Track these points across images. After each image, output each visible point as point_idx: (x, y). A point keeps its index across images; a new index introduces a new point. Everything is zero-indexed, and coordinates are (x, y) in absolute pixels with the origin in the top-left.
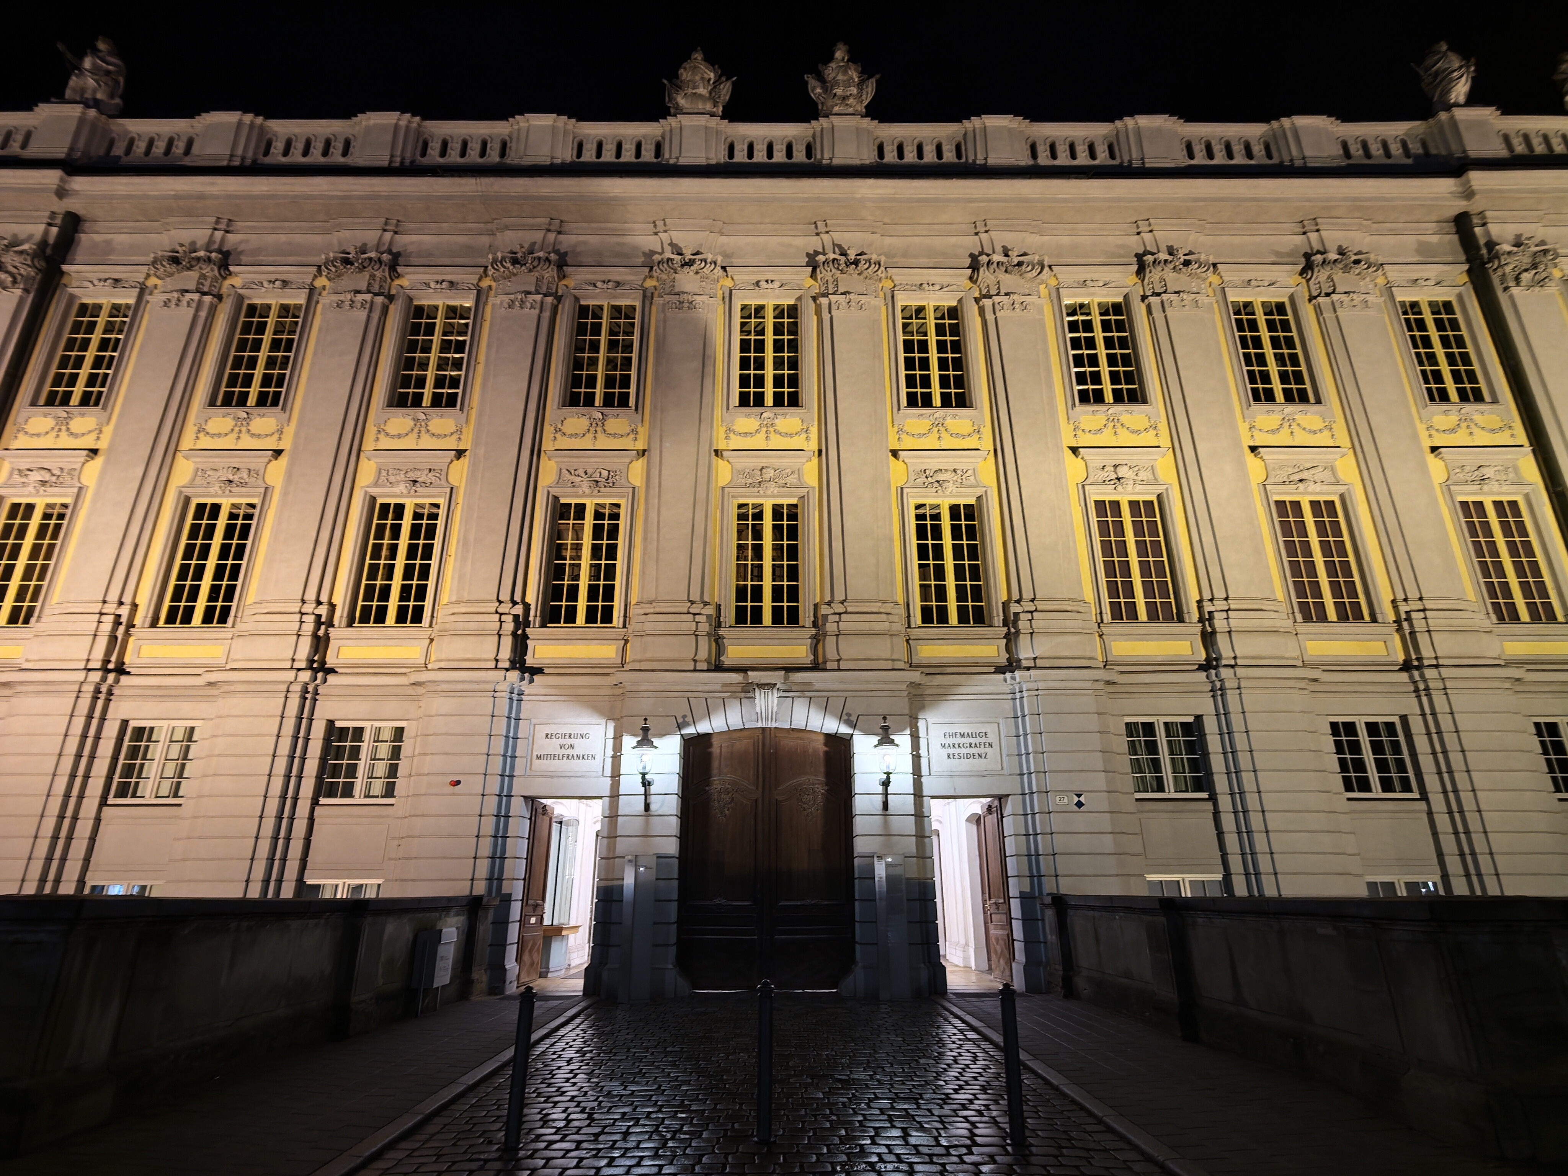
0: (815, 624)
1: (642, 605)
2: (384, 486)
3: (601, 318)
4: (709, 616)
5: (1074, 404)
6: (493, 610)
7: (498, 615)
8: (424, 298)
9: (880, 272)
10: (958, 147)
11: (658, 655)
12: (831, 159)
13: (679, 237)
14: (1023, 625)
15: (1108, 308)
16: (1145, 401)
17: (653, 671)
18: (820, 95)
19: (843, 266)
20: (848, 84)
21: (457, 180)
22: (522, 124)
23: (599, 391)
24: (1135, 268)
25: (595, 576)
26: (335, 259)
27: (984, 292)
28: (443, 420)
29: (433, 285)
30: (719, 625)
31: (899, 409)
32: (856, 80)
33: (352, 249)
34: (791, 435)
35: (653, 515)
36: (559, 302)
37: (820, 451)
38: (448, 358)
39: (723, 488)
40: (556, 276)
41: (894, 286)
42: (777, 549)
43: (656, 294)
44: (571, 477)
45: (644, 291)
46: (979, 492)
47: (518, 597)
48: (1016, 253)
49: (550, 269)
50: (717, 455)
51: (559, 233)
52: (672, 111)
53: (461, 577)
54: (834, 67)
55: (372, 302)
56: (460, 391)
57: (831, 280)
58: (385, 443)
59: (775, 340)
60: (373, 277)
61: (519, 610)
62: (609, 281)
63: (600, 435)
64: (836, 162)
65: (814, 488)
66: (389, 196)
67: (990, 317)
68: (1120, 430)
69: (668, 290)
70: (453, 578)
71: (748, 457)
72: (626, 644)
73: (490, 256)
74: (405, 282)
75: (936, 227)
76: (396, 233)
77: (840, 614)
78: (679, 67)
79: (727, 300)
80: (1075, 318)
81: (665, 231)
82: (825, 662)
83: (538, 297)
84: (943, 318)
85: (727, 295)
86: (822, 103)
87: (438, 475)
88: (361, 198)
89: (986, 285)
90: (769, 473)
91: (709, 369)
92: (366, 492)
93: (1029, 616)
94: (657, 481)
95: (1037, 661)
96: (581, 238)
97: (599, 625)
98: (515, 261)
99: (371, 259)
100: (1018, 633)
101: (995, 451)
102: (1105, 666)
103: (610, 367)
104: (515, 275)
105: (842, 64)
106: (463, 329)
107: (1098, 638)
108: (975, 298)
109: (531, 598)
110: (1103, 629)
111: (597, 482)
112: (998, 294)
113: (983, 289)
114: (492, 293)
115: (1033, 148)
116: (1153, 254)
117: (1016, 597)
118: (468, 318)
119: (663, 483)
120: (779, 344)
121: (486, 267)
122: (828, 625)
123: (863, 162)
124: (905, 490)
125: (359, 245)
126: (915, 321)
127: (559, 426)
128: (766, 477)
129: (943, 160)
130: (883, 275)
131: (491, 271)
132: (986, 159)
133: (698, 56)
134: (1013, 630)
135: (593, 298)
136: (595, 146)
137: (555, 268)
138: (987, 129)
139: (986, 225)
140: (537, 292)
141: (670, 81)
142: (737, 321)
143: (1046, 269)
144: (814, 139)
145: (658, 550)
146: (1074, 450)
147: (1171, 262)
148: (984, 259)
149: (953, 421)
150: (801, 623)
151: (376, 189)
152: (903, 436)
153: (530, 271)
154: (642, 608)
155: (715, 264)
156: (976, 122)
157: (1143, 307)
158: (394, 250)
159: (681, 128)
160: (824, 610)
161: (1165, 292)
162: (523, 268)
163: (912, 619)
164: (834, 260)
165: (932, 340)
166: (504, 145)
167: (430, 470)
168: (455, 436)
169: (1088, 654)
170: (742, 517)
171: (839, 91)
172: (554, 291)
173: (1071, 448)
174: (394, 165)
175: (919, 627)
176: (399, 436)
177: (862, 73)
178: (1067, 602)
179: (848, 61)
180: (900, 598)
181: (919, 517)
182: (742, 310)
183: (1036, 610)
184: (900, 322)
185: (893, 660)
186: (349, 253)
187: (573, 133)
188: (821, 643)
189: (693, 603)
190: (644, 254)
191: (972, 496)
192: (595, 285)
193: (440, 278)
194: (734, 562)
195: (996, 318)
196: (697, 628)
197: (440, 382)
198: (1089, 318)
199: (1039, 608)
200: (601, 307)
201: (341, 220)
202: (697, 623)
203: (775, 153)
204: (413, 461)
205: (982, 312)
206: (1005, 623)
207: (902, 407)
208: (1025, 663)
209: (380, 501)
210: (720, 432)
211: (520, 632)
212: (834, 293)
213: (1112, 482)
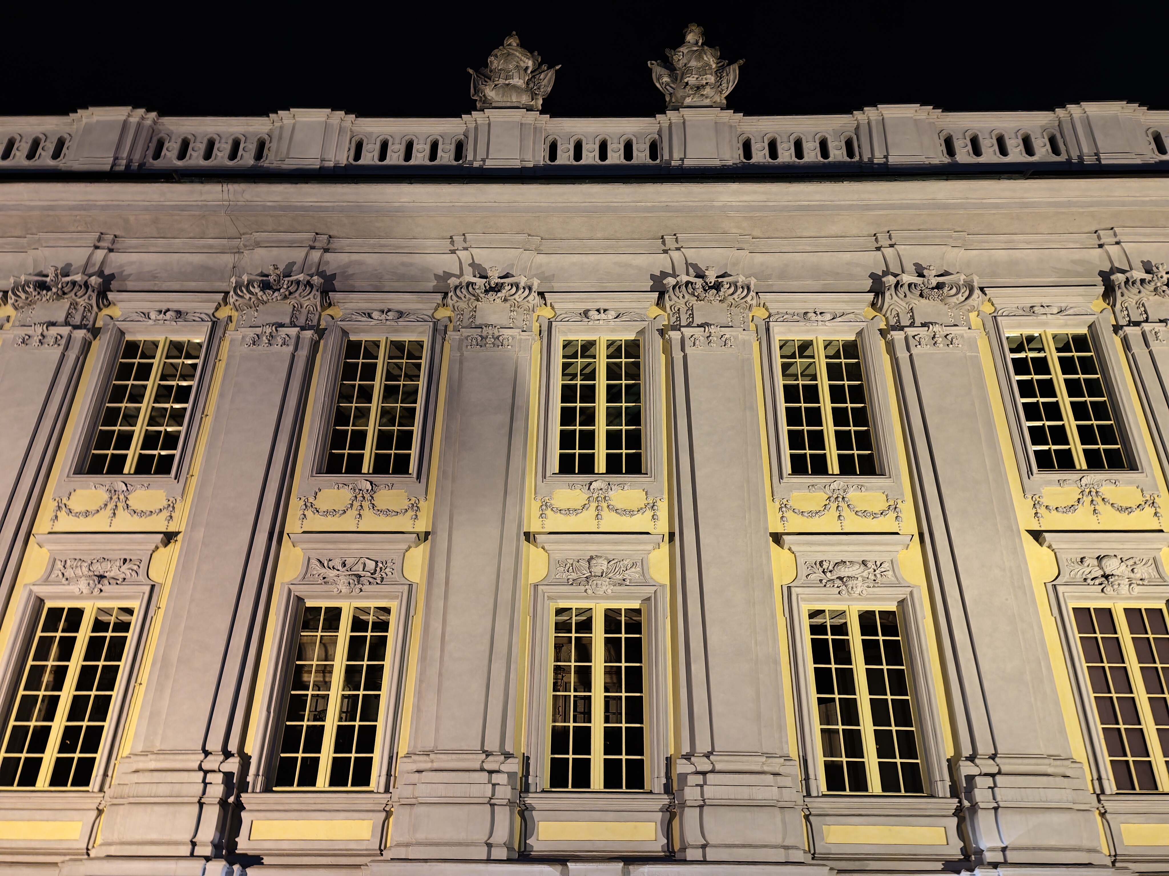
0: (668, 789)
1: (414, 757)
2: (59, 583)
3: (376, 358)
4: (511, 775)
5: (1030, 471)
6: (196, 765)
7: (201, 774)
8: (140, 332)
9: (749, 298)
10: (849, 144)
11: (435, 836)
12: (682, 160)
13: (482, 256)
14: (981, 795)
15: (1068, 342)
16: (1133, 467)
17: (426, 861)
18: (668, 84)
19: (699, 291)
20: (703, 70)
21: (198, 187)
22: (285, 122)
23: (369, 453)
24: (1101, 289)
25: (349, 713)
26: (27, 283)
27: (893, 322)
28: (149, 492)
29: (153, 315)
30: (526, 789)
31: (781, 477)
32: (714, 66)
33: (51, 272)
34: (630, 513)
35: (436, 626)
36: (321, 337)
37: (672, 535)
38: (166, 409)
39: (536, 586)
40: (318, 304)
41: (769, 317)
42: (612, 673)
43: (451, 327)
44: (323, 571)
45: (435, 324)
46: (901, 593)
47: (233, 747)
48: (934, 273)
49: (311, 296)
50: (528, 540)
51: (326, 250)
52: (478, 105)
53: (153, 716)
54: (685, 51)
55: (70, 337)
56: (177, 453)
57: (684, 309)
58: (65, 523)
59: (608, 386)
60: (74, 305)
61: (233, 765)
62: (389, 310)
63: (367, 513)
64: (688, 163)
65: (663, 586)
66: (107, 206)
67: (902, 355)
68: (1101, 507)
69: (466, 322)
70: (140, 717)
71: (572, 542)
72: (387, 818)
73: (233, 280)
74: (116, 311)
75: (823, 240)
76: (111, 250)
77: (704, 773)
78: (489, 54)
79: (545, 334)
80: (1022, 355)
81: (466, 249)
82: (683, 849)
83: (293, 331)
84: (837, 356)
85: (545, 328)
86: (671, 94)
87: (135, 568)
88: (71, 208)
89: (894, 313)
90: (600, 566)
91: (518, 424)
92: (31, 591)
93: (989, 781)
94: (444, 575)
95: (1008, 853)
96: (355, 257)
97: (349, 788)
98: (265, 286)
99: (74, 283)
100: (974, 807)
101: (921, 535)
102: (1114, 863)
103: (384, 420)
104: (264, 303)
105: (695, 49)
106: (190, 371)
107: (1099, 818)
108: (880, 330)
109: (252, 748)
110: (1106, 804)
111: (360, 576)
112: (912, 325)
113: (890, 318)
114: (232, 326)
115: (949, 144)
116: (1123, 272)
117: (967, 751)
118: (197, 357)
119: (453, 578)
120: (614, 390)
121: (227, 293)
122: (687, 790)
123: (724, 163)
124: (793, 590)
125: (60, 265)
126: (798, 360)
127: (311, 500)
128: (597, 570)
129: (830, 159)
130: (754, 302)
131: (232, 298)
132: (886, 157)
133: (513, 41)
134: (966, 804)
135: (364, 331)
136: (378, 147)
137: (318, 294)
138: (886, 121)
139: (890, 238)
140: (293, 325)
141: (476, 70)
142: (558, 361)
143: (977, 292)
144: (660, 136)
145: (440, 674)
146: (1037, 535)
147: (1149, 282)
148: (890, 280)
149: (858, 493)
150: (647, 787)
151: (92, 197)
152: (789, 514)
153: (285, 297)
154: (415, 762)
155: (530, 289)
156: (871, 113)
157: (1117, 340)
158: (107, 272)
159: (489, 124)
160: (681, 767)
161: (1146, 321)
162: (276, 294)
163: (812, 782)
164: (687, 283)
165: (824, 384)
166: (261, 145)
167: (125, 560)
168: (165, 514)
169: (1086, 843)
170: (562, 627)
171: (692, 80)
172: (315, 322)
173: (1032, 533)
174: (117, 168)
175: (824, 796)
176: (87, 514)
177: (721, 57)
178: (1046, 761)
179: (702, 44)
180: (793, 750)
181: (815, 629)
182: (564, 347)
183: (999, 773)
184: (778, 362)
185: (787, 848)
186: (47, 276)
187: (351, 131)
188: (677, 818)
189: (488, 754)
190: (437, 277)
191: (891, 599)
192: (370, 316)
193: (164, 306)
194: (550, 693)
195: (911, 356)
196: (493, 794)
197: (150, 441)
198: (1042, 355)
199: (1004, 769)
200: (377, 344)
201: (42, 235)
202: (494, 785)
203: (610, 154)
204: (102, 547)
205: (891, 348)
206: (954, 792)
207: (785, 475)
208: (989, 857)
209: (49, 604)
210: (533, 507)
211: (231, 800)
212: (688, 326)
213: (1097, 582)
